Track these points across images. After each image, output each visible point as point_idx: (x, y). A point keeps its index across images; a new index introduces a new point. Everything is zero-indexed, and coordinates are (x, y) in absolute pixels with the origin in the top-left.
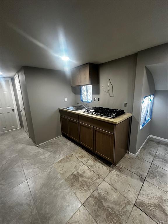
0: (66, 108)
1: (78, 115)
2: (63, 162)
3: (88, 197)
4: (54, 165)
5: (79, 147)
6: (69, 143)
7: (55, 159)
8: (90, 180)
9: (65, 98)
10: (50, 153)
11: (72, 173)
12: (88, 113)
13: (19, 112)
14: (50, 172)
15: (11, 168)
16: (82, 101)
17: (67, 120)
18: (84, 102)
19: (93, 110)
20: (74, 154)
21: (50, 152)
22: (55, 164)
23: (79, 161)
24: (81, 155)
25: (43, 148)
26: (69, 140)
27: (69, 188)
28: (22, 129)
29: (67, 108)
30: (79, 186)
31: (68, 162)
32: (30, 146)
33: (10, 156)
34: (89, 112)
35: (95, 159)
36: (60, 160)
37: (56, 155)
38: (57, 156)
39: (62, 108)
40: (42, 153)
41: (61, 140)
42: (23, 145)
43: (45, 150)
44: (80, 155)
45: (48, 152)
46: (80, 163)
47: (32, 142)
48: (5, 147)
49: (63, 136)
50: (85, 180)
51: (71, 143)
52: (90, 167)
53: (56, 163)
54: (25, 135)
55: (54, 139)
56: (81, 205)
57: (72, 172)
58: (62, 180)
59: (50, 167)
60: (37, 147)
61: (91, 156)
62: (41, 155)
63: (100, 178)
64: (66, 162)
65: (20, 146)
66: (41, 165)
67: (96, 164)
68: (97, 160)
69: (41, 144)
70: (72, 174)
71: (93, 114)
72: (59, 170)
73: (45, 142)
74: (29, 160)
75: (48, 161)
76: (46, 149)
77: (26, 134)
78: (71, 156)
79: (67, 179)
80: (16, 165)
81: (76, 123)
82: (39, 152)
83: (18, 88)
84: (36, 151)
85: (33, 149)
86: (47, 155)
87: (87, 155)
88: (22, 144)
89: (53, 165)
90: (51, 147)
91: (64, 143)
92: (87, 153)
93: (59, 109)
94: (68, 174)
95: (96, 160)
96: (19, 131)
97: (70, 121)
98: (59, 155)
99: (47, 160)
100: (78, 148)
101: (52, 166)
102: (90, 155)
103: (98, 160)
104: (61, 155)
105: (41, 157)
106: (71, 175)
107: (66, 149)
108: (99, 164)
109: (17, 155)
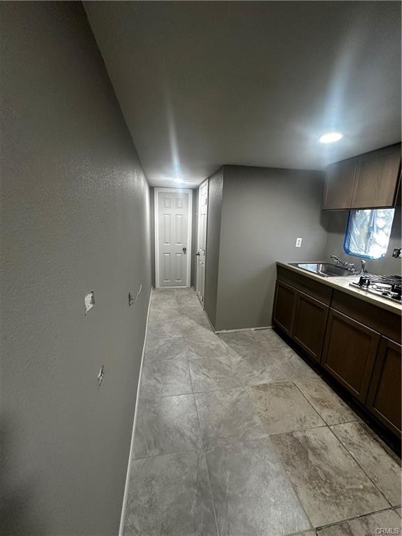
0: (296, 265)
1: (334, 289)
2: (269, 392)
3: (331, 521)
4: (248, 389)
5: (315, 374)
6: (287, 351)
7: (251, 376)
8: (341, 479)
9: (298, 239)
10: (240, 358)
11: (289, 432)
12: (367, 291)
13: (195, 254)
14: (238, 400)
15: (171, 357)
16: (347, 251)
17: (293, 294)
18: (354, 255)
19: (390, 286)
20: (299, 385)
21: (240, 355)
22: (250, 389)
23: (310, 408)
24: (318, 397)
25: (227, 342)
26: (287, 343)
27: (278, 462)
28: (192, 290)
29: (300, 265)
30: (306, 475)
31: (282, 398)
32: (204, 329)
33: (171, 335)
34: (370, 287)
35: (365, 429)
36: (261, 383)
37: (253, 369)
38: (256, 373)
39: (286, 263)
40: (225, 351)
41: (269, 337)
42: (192, 321)
43: (231, 347)
44: (316, 395)
45: (238, 355)
46: (315, 418)
47: (207, 321)
48: (164, 315)
49: (273, 329)
50: (326, 469)
51: (292, 354)
52: (346, 444)
53: (252, 387)
54: (195, 303)
55: (253, 329)
56: (308, 527)
57: (292, 428)
58: (263, 433)
59: (240, 389)
60: (216, 336)
61: (352, 414)
62: (221, 356)
63: (381, 496)
64: (277, 396)
65: (187, 323)
66: (221, 376)
67: (368, 445)
68: (372, 435)
69: (224, 331)
70: (291, 434)
71: (390, 296)
72: (259, 406)
73: (232, 329)
74: (200, 355)
75: (235, 374)
76: (233, 345)
77: (198, 302)
78: (291, 387)
79: (276, 439)
80: (179, 356)
81: (320, 309)
82: (218, 347)
83: (203, 208)
84: (214, 343)
85: (207, 336)
86: (233, 360)
87: (339, 405)
88: (191, 319)
89: (246, 387)
90: (244, 345)
91: (276, 347)
92: (339, 399)
93: (277, 263)
94: (281, 429)
95: (368, 433)
96: (186, 293)
97: (302, 298)
98: (260, 371)
99: (233, 371)
100: (310, 373)
101: (243, 390)
102: (348, 409)
103: (376, 436)
104: (266, 375)
105: (222, 359)
106: (288, 434)
107: (277, 364)
108: (382, 452)
109: (181, 336)
